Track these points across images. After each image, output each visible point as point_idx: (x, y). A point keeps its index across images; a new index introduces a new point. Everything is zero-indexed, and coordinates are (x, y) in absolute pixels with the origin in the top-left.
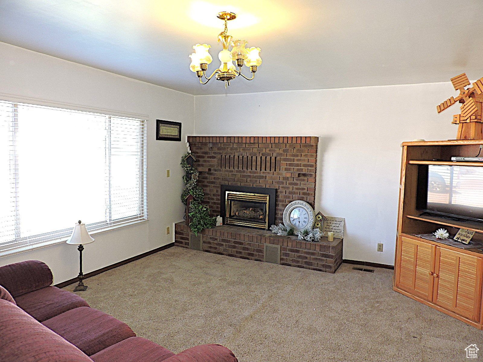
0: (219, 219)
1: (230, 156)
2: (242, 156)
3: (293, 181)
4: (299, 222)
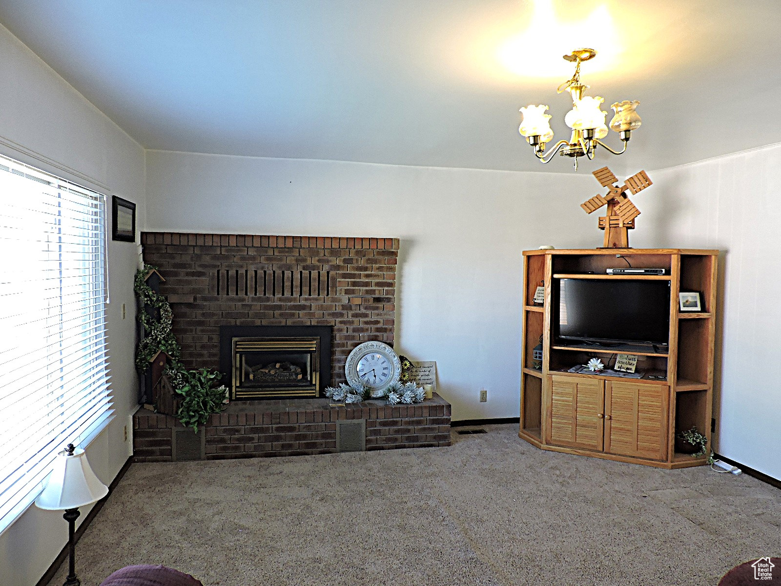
1: (237, 271)
2: (262, 272)
3: (360, 310)
4: (375, 376)
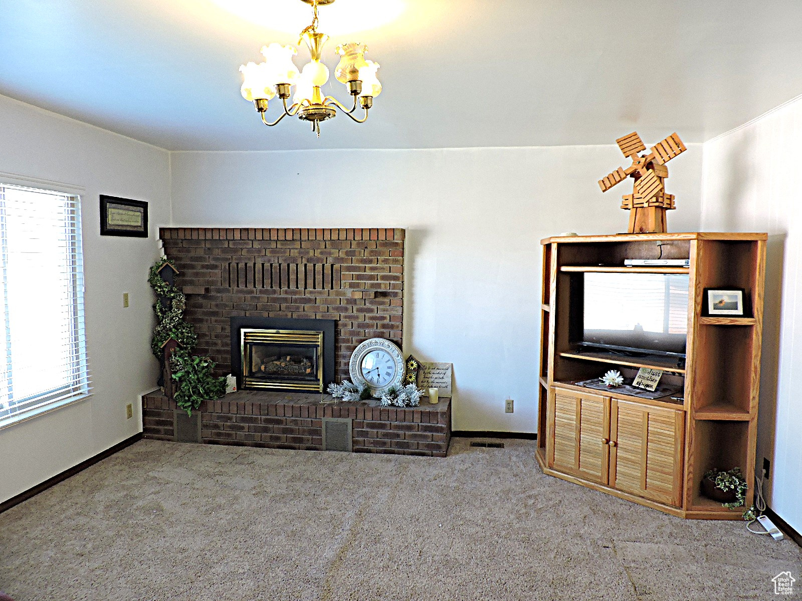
0: (231, 380)
1: (246, 264)
2: (269, 265)
3: (365, 305)
4: (379, 375)
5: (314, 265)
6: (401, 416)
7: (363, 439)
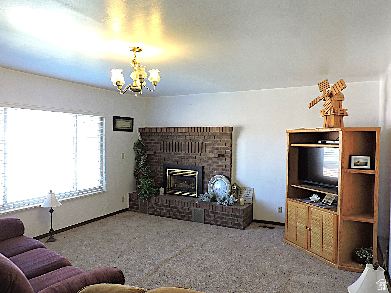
0: (162, 190)
2: (178, 142)
3: (215, 160)
4: (220, 191)
5: (195, 143)
6: (224, 209)
7: (209, 218)
